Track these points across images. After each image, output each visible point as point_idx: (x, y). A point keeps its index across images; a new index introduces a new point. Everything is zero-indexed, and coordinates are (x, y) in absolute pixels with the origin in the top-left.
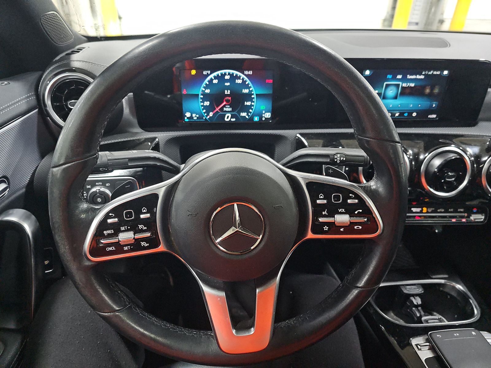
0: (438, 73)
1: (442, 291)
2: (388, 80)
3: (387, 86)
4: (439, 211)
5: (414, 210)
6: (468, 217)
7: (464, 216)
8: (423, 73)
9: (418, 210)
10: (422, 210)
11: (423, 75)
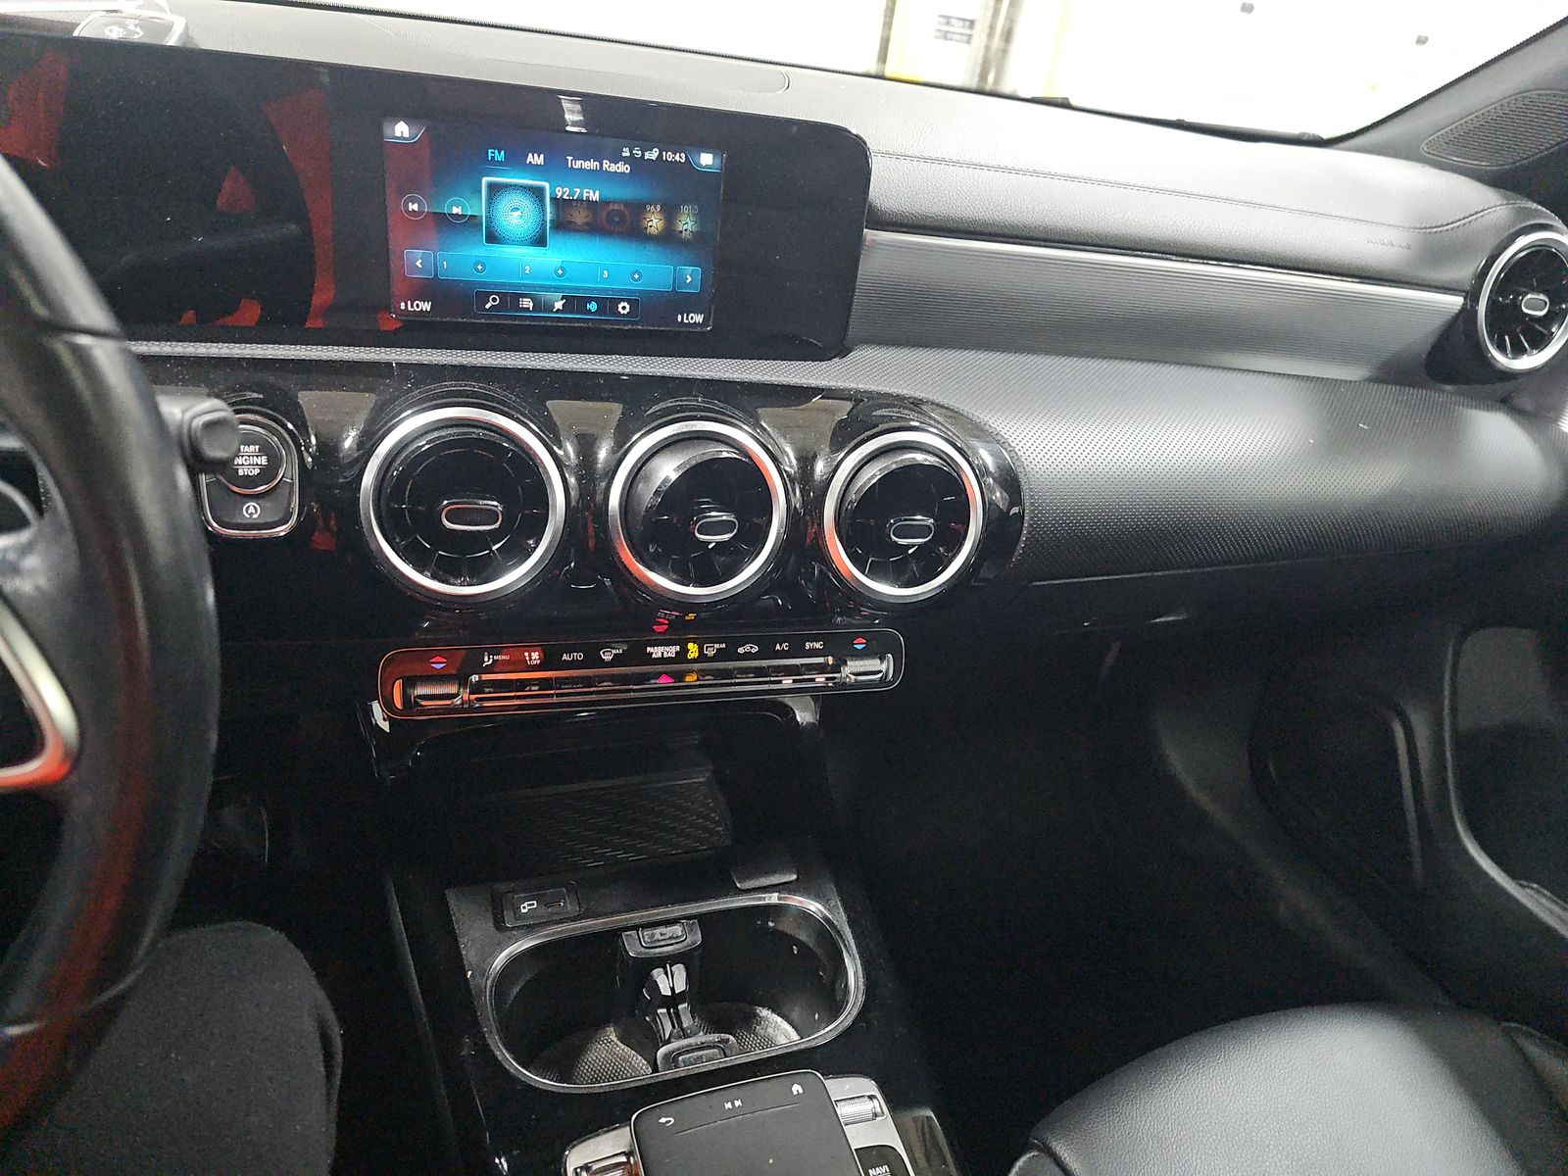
0: (681, 158)
1: (775, 931)
2: (493, 167)
3: (495, 189)
4: (741, 650)
5: (657, 652)
6: (836, 669)
7: (826, 664)
8: (626, 153)
9: (671, 651)
10: (685, 651)
11: (626, 160)
